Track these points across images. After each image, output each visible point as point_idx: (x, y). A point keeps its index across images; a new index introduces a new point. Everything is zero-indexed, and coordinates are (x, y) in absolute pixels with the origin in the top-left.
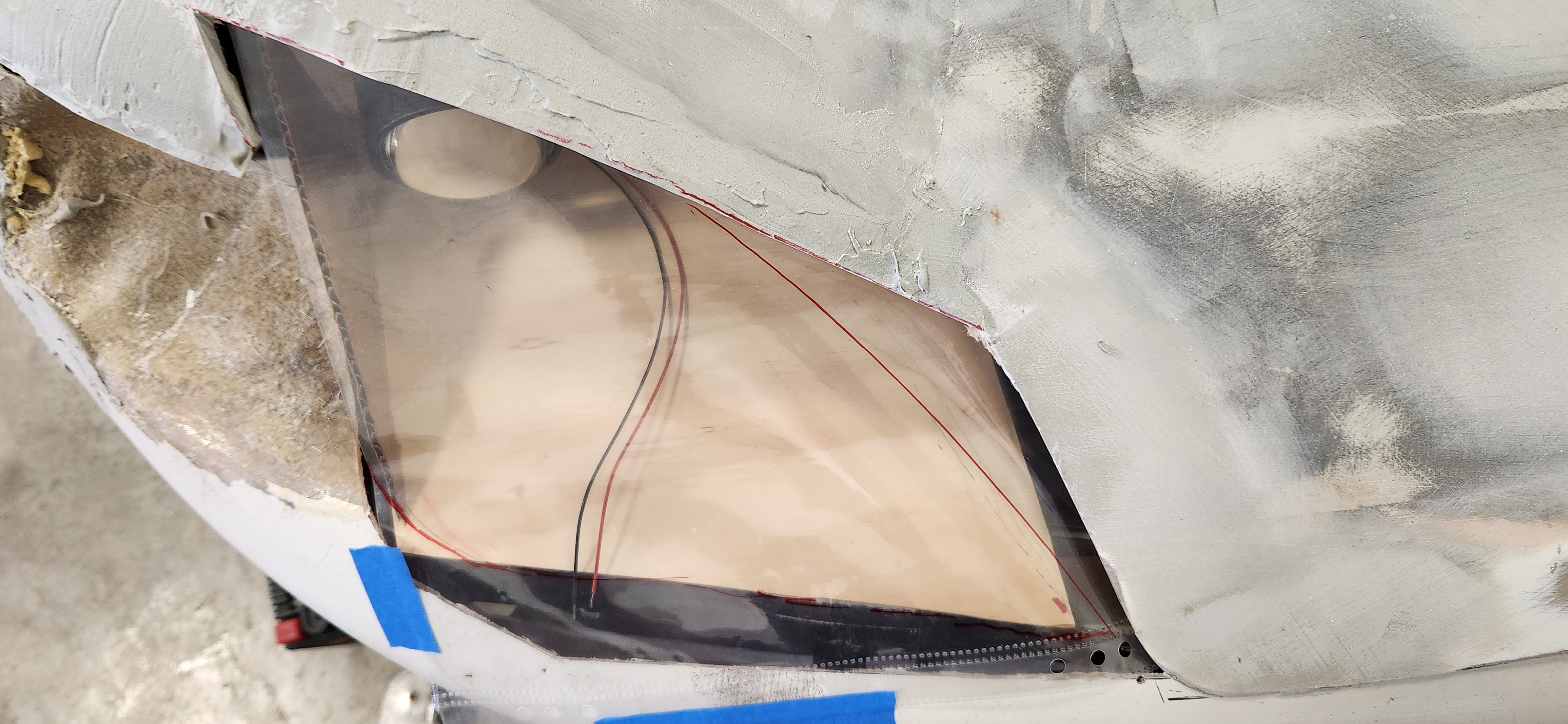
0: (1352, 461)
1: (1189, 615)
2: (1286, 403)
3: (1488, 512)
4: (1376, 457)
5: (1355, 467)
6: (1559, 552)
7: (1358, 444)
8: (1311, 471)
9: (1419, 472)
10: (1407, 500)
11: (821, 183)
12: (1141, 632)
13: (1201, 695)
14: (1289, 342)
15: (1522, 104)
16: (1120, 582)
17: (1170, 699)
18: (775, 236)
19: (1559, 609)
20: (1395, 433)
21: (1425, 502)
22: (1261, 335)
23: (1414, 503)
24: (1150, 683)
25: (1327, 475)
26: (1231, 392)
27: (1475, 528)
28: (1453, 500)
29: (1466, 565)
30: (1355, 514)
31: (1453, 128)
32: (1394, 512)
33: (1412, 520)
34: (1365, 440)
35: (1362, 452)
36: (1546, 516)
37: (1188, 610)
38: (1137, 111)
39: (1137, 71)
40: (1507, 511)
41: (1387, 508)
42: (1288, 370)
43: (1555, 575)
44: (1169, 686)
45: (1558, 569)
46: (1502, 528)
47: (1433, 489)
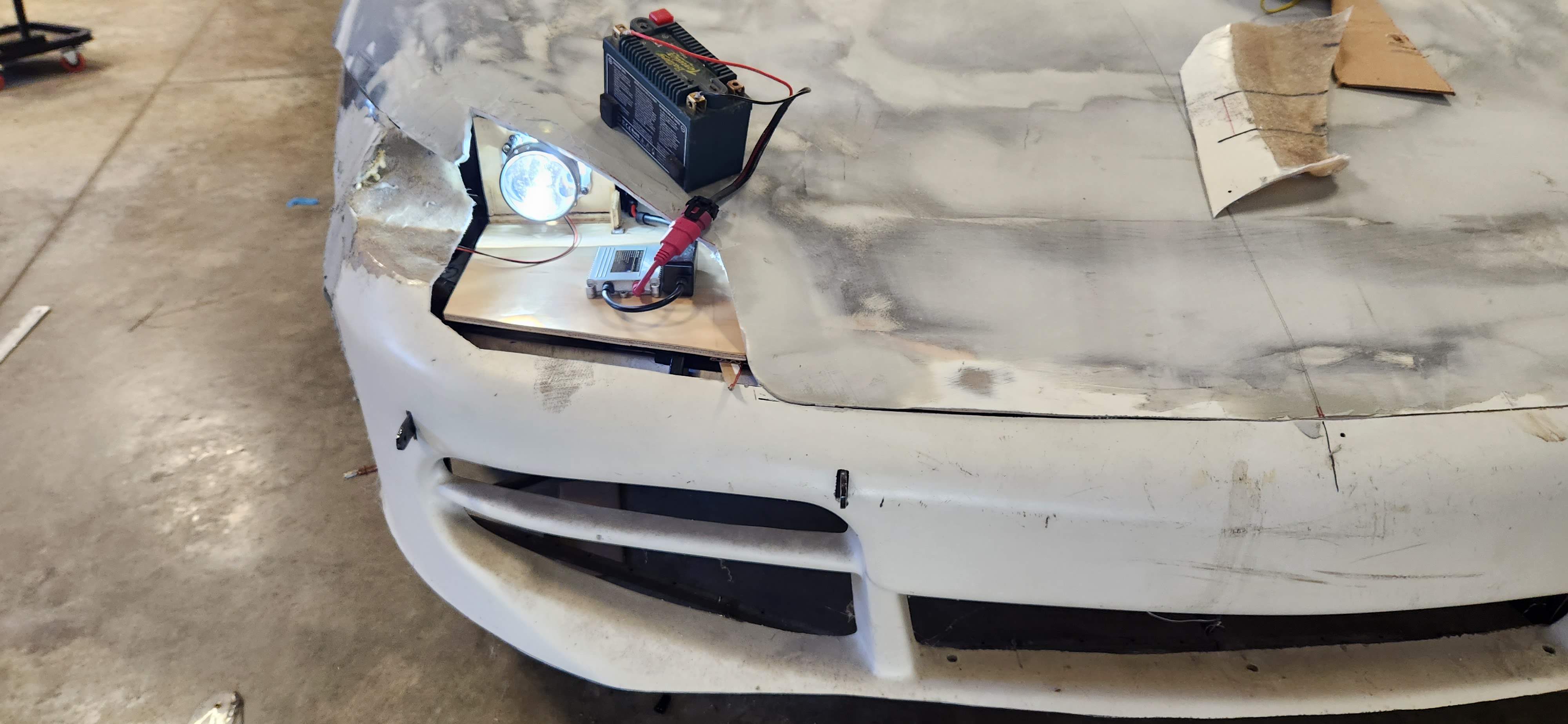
0: (867, 314)
1: (775, 358)
2: (841, 290)
3: (929, 342)
4: (878, 314)
5: (867, 316)
6: (963, 364)
7: (870, 308)
8: (846, 314)
9: (897, 322)
10: (889, 331)
12: (751, 361)
13: (775, 399)
14: (848, 272)
15: (968, 220)
17: (759, 399)
19: (962, 388)
20: (889, 307)
21: (898, 333)
22: (836, 268)
23: (892, 333)
24: (752, 389)
25: (853, 316)
26: (817, 283)
27: (921, 347)
28: (912, 335)
29: (915, 361)
30: (864, 332)
31: (936, 222)
32: (882, 334)
33: (891, 339)
34: (874, 308)
35: (871, 311)
36: (958, 349)
37: (775, 356)
38: (803, 198)
39: (807, 189)
40: (937, 343)
41: (880, 333)
42: (845, 280)
43: (960, 373)
44: (759, 390)
45: (961, 371)
46: (935, 349)
47: (903, 329)
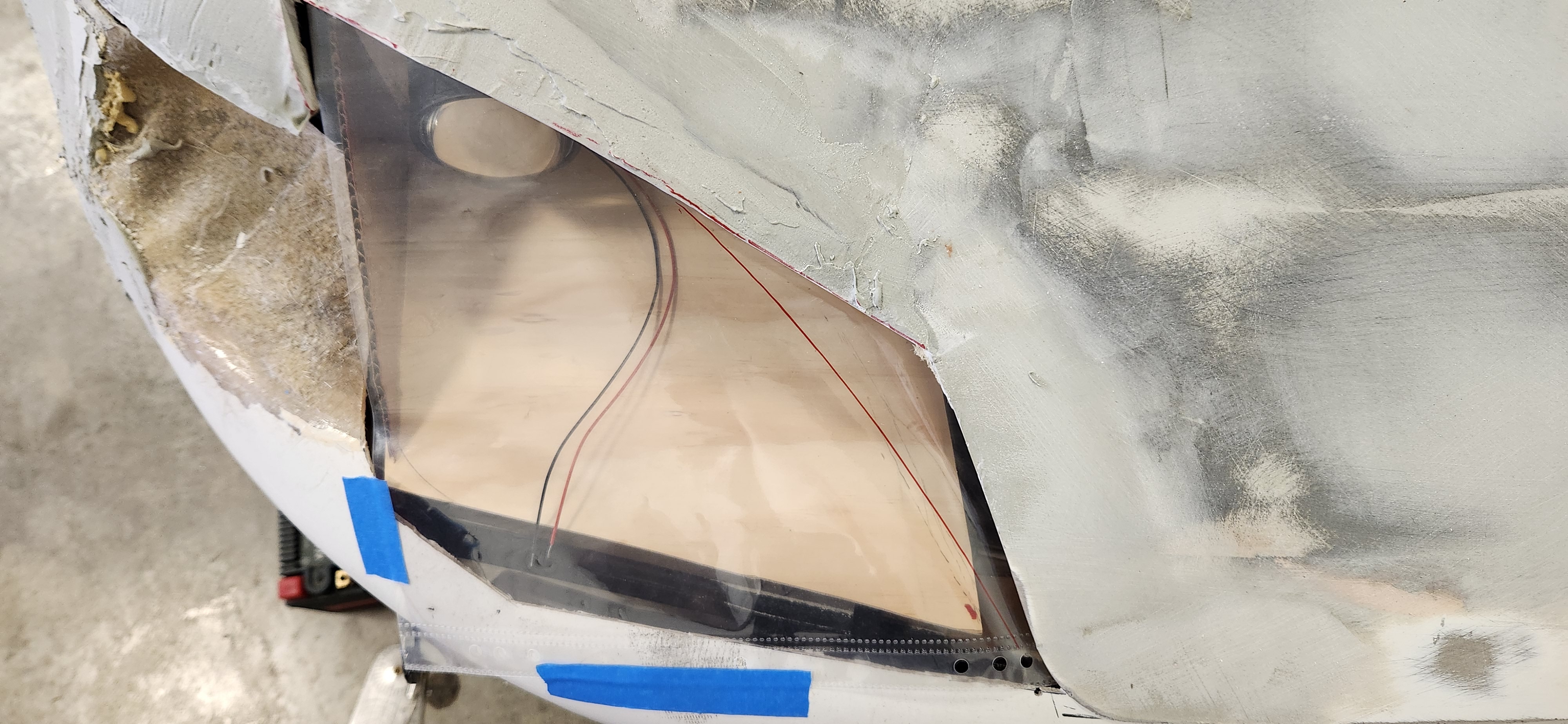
0: (1253, 512)
1: (1087, 636)
2: (1196, 451)
3: (1377, 576)
4: (1275, 511)
5: (1255, 518)
6: (1442, 625)
7: (1259, 496)
8: (1213, 517)
9: (1314, 531)
10: (1301, 555)
11: (795, 200)
12: (1042, 645)
13: (1093, 715)
14: (1204, 396)
15: (1441, 208)
16: (1027, 596)
17: (1064, 715)
18: (749, 241)
19: (1439, 679)
20: (1295, 492)
21: (1317, 559)
22: (1179, 386)
23: (1308, 559)
24: (1047, 696)
25: (1228, 522)
26: (1146, 434)
27: (1363, 590)
28: (1344, 561)
29: (1352, 624)
30: (1252, 563)
31: (1373, 222)
32: (1288, 565)
33: (1305, 576)
34: (1266, 495)
35: (1262, 506)
36: (1432, 588)
37: (1087, 630)
38: (1086, 173)
39: (1090, 138)
40: (1394, 579)
41: (1282, 561)
42: (1200, 421)
43: (1437, 647)
44: (1063, 702)
45: (1440, 641)
46: (1387, 594)
47: (1326, 549)
